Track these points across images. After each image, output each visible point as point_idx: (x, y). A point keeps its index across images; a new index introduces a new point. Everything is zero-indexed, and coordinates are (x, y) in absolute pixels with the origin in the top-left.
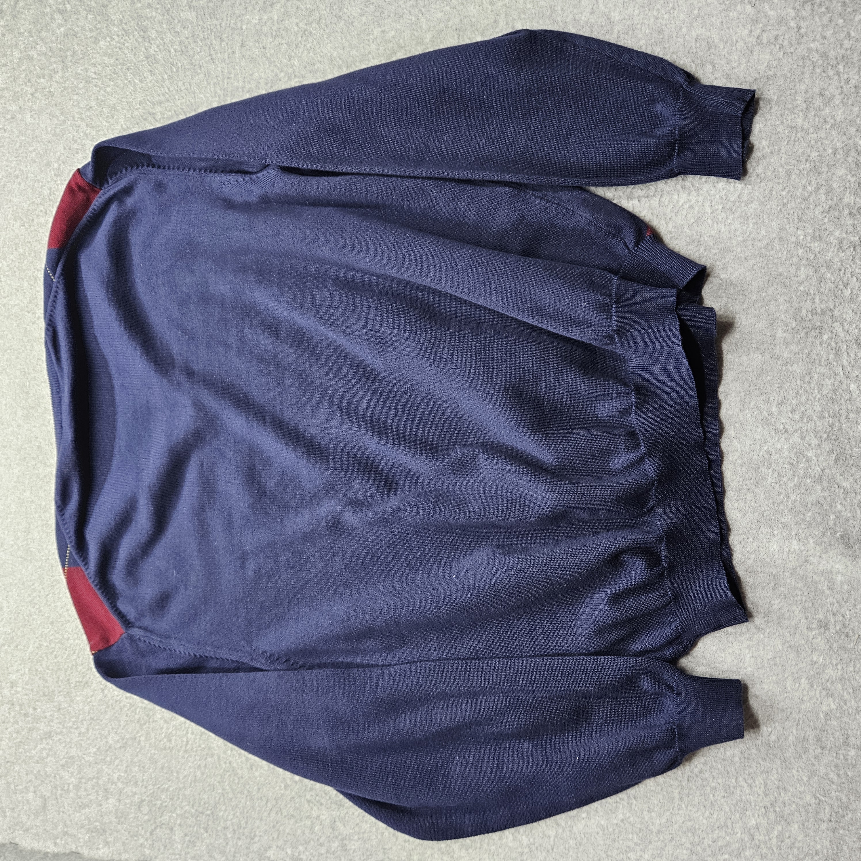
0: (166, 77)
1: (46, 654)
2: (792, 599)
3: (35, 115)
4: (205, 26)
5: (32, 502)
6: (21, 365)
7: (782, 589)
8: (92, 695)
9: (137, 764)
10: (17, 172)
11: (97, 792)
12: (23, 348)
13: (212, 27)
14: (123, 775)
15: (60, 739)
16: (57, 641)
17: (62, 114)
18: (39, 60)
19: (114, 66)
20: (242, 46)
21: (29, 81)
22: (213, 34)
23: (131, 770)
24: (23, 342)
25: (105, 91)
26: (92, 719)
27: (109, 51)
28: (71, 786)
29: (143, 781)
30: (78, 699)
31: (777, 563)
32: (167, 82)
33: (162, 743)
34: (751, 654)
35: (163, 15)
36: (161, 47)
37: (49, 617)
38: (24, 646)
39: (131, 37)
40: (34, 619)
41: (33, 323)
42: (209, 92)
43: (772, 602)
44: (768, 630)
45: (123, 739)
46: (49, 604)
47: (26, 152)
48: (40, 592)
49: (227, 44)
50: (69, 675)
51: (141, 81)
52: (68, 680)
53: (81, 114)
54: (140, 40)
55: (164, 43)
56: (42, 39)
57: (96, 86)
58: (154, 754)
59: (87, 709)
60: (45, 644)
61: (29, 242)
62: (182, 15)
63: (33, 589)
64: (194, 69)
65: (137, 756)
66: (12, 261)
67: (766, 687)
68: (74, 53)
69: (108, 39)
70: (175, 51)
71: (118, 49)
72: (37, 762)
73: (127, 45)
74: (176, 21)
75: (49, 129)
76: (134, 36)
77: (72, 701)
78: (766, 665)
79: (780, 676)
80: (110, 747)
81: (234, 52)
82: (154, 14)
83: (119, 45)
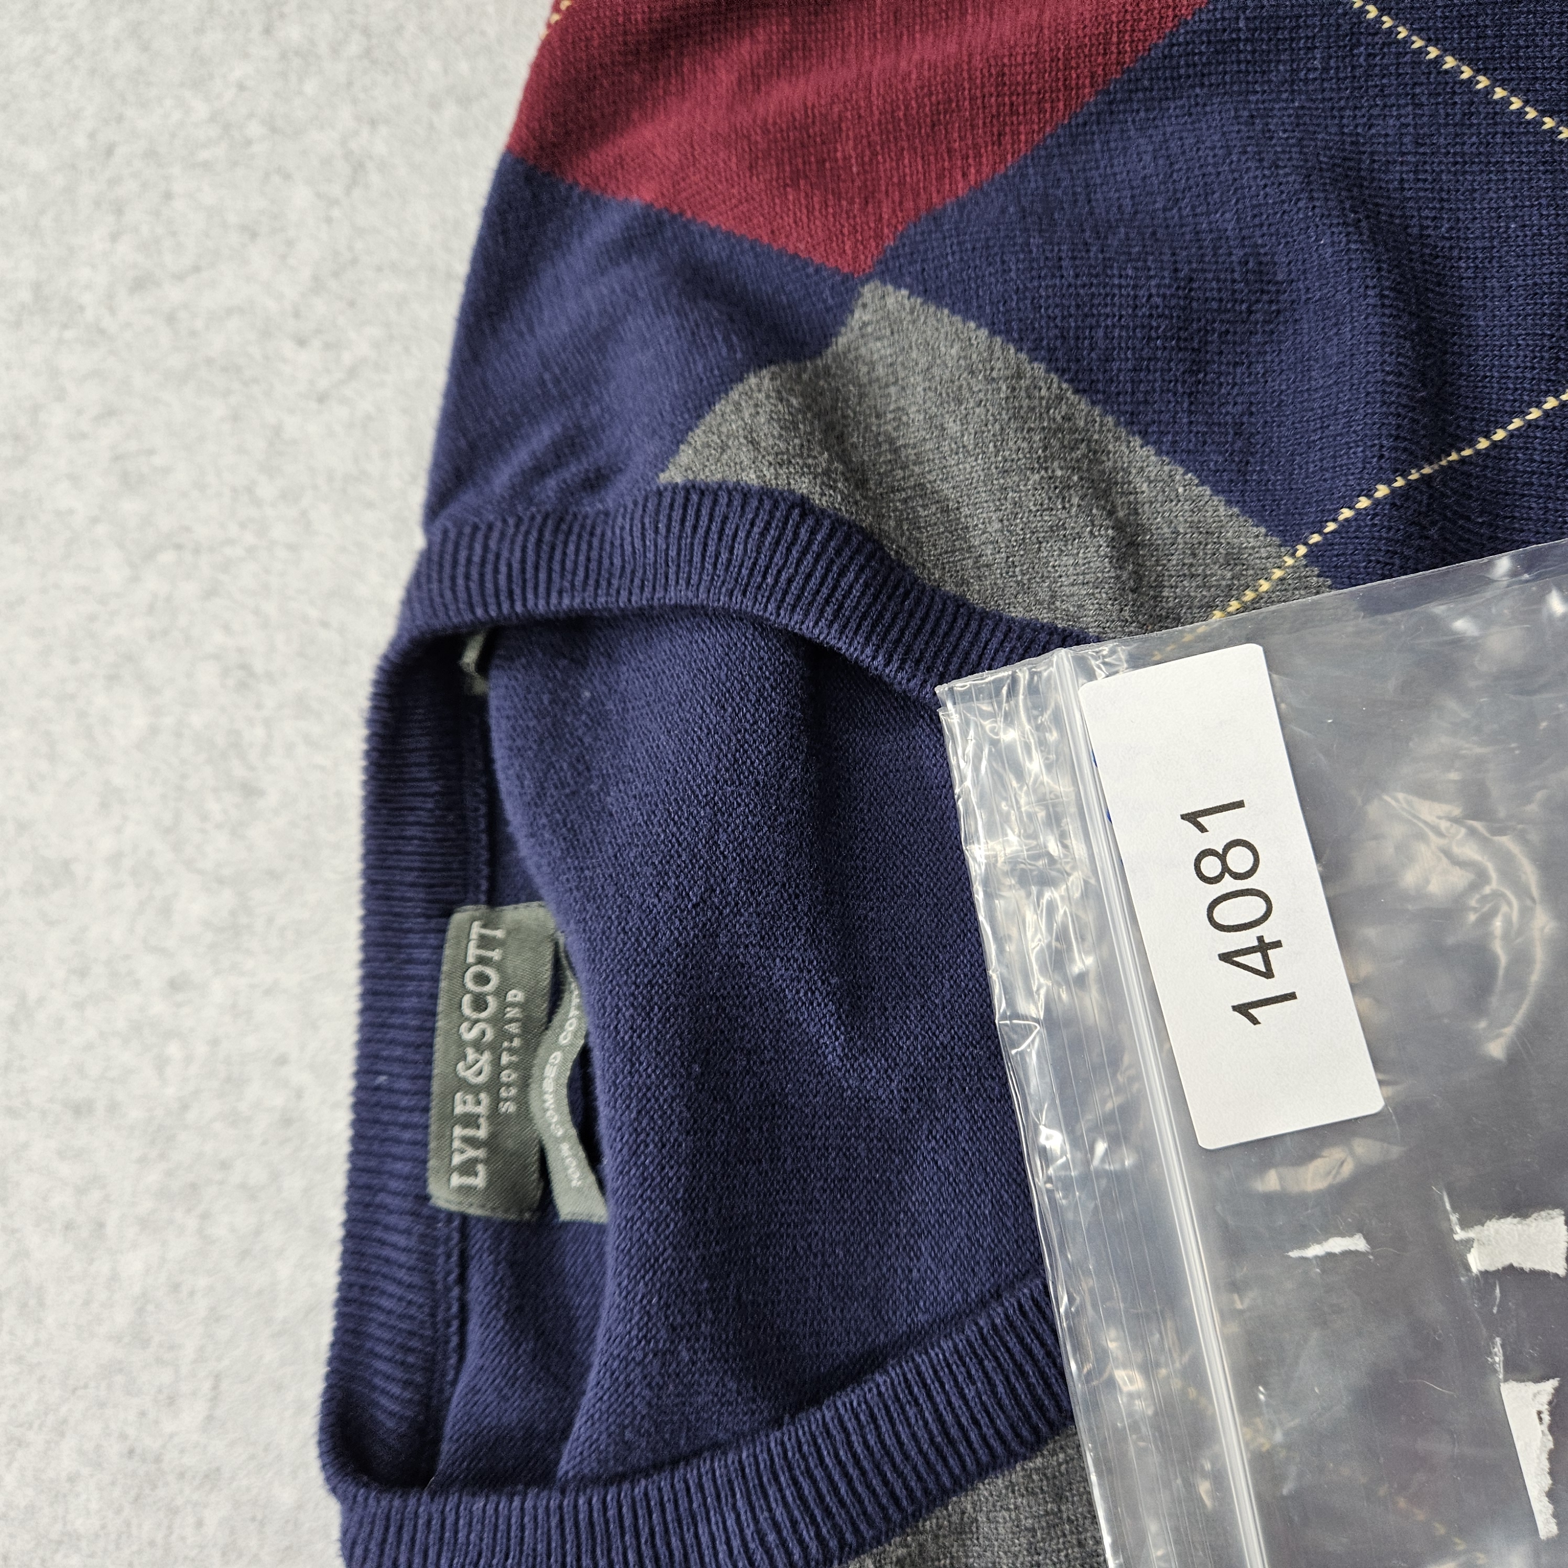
6: (227, 628)
12: (249, 538)
24: (257, 503)
41: (322, 399)
66: (241, 87)
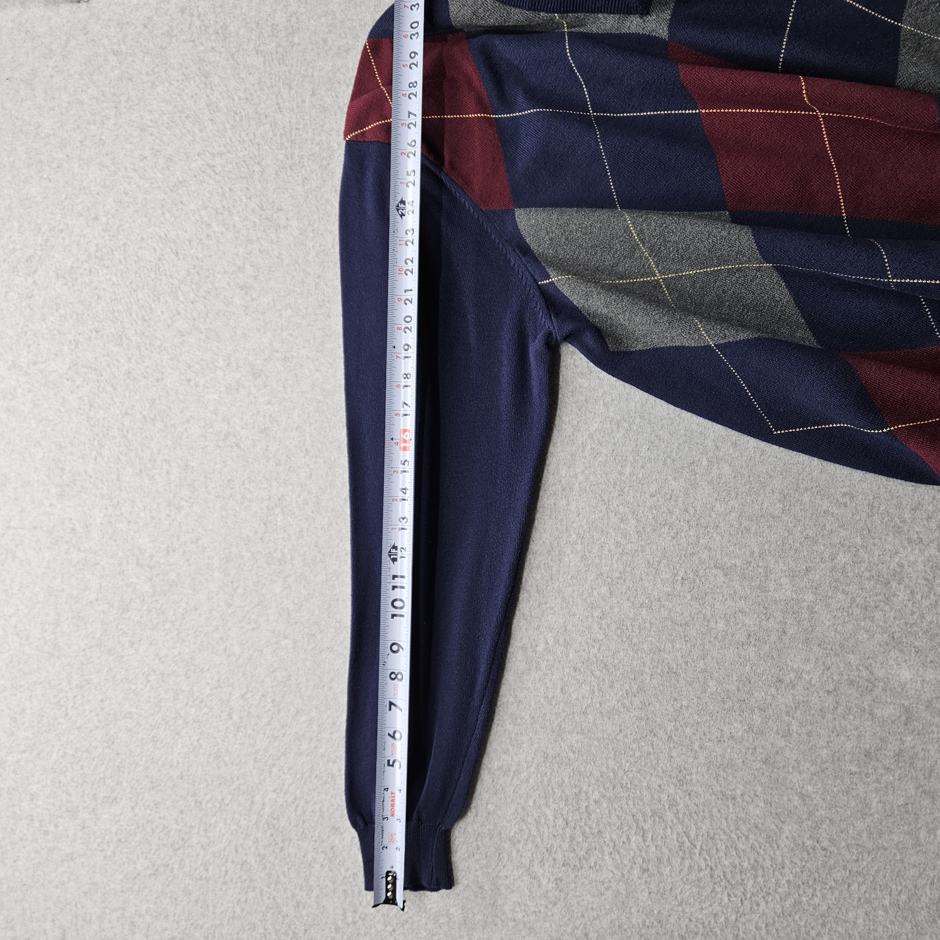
0: (228, 126)
1: (72, 763)
2: (927, 736)
3: (84, 165)
4: (273, 72)
5: (63, 590)
7: (915, 723)
8: (121, 814)
9: (169, 895)
10: (62, 226)
11: (122, 924)
13: (280, 74)
14: (152, 906)
15: (83, 863)
16: (84, 749)
17: (113, 164)
18: (90, 105)
19: (171, 113)
20: (313, 94)
21: (78, 127)
22: (281, 81)
23: (161, 901)
25: (161, 140)
26: (120, 840)
27: (167, 97)
28: (94, 917)
29: (174, 915)
30: (105, 817)
31: (909, 693)
32: (230, 132)
33: (198, 872)
34: (878, 799)
35: (228, 60)
36: (224, 94)
37: (76, 722)
38: (47, 754)
39: (192, 82)
40: (59, 723)
42: (274, 143)
43: (904, 739)
44: (899, 772)
45: (154, 865)
46: (76, 706)
47: (72, 205)
48: (67, 692)
49: (296, 92)
50: (96, 789)
51: (201, 131)
52: (95, 795)
53: (134, 164)
54: (202, 86)
55: (228, 90)
56: (94, 83)
57: (151, 135)
58: (189, 885)
59: (114, 829)
60: (71, 752)
61: (71, 303)
62: (248, 60)
63: (60, 689)
64: (259, 119)
65: (169, 885)
67: (896, 838)
68: (128, 98)
69: (167, 84)
70: (240, 99)
71: (177, 96)
72: (57, 887)
73: (187, 91)
74: (242, 67)
75: (99, 180)
76: (195, 81)
77: (98, 819)
78: (896, 812)
79: (913, 826)
80: (138, 874)
81: (303, 101)
82: (218, 58)
83: (177, 91)
